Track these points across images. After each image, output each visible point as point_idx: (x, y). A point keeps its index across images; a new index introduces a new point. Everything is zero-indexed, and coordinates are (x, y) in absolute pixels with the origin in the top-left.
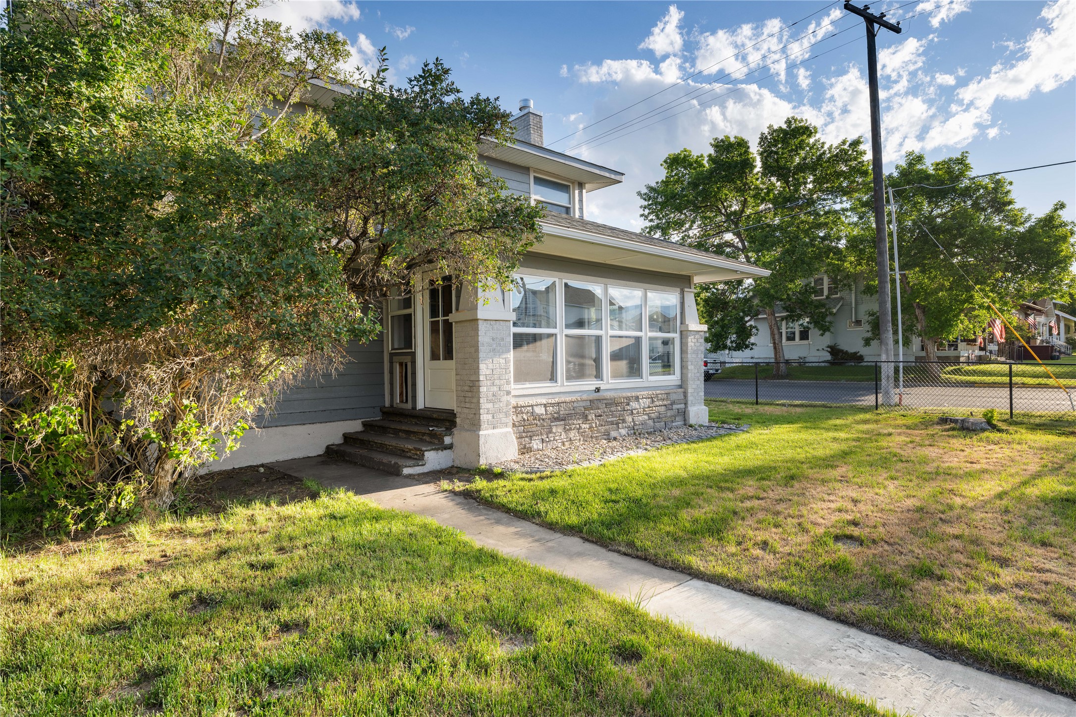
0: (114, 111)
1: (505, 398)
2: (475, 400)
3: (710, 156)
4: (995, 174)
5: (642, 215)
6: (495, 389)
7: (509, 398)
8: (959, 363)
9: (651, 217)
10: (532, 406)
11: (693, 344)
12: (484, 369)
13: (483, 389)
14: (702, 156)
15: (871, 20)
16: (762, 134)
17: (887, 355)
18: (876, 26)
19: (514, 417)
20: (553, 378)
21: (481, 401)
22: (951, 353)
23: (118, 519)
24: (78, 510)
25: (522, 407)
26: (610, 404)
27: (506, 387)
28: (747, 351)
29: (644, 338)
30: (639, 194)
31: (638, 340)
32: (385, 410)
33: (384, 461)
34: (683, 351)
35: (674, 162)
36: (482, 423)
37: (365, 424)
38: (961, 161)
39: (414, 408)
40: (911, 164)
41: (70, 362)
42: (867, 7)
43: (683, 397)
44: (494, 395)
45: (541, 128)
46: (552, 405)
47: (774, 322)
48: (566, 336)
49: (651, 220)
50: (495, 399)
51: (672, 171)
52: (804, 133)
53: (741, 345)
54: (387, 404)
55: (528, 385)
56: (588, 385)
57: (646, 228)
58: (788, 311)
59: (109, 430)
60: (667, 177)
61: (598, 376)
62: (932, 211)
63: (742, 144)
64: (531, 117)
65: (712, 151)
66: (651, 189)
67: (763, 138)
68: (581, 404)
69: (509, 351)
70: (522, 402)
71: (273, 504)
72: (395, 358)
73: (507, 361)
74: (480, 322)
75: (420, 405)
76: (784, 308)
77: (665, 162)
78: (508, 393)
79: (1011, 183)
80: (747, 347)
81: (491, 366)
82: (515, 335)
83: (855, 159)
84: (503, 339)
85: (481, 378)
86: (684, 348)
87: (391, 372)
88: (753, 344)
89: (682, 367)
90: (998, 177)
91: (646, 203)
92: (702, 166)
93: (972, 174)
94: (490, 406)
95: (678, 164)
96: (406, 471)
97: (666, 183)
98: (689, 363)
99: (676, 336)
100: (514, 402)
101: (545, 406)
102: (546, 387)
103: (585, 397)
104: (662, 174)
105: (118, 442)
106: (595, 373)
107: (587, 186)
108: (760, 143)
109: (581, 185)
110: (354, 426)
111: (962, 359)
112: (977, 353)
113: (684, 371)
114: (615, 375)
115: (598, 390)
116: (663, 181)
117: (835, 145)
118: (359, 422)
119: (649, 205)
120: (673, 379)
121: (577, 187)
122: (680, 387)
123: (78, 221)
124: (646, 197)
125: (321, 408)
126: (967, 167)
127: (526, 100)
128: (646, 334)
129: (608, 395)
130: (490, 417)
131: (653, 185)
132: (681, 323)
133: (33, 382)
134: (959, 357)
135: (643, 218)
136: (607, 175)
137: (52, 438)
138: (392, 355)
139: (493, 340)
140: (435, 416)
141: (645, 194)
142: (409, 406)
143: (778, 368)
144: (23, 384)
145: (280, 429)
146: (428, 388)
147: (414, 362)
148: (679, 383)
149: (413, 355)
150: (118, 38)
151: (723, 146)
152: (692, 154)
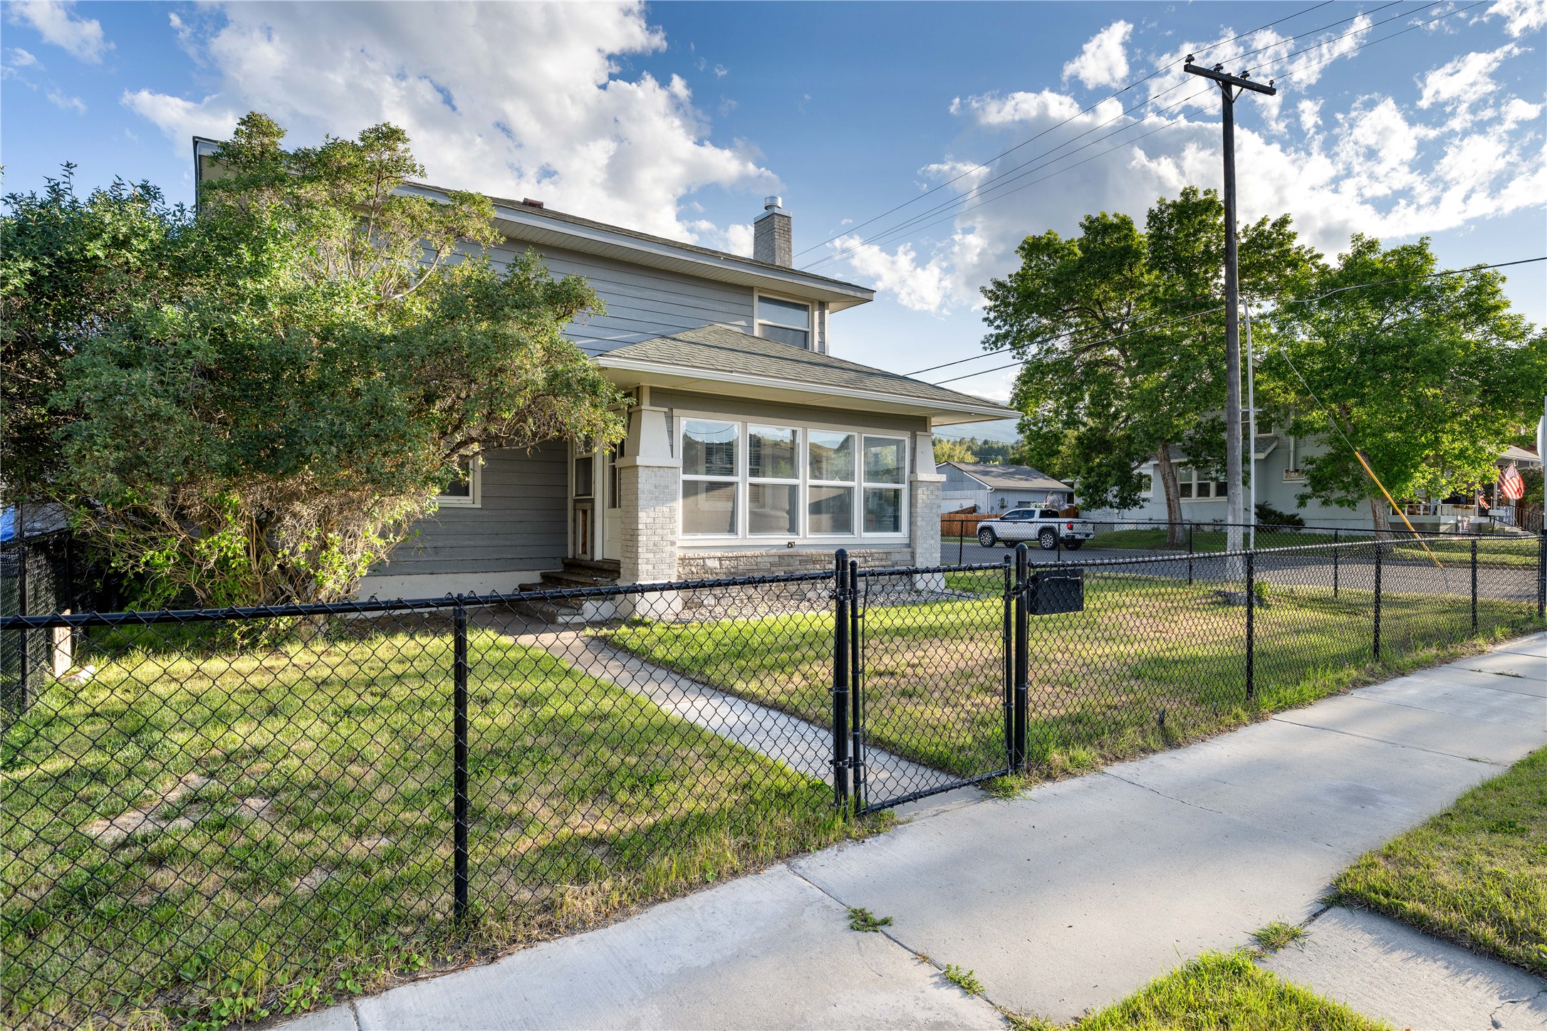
0: (271, 301)
1: (669, 549)
2: (634, 550)
3: (1080, 240)
4: (1480, 267)
5: (985, 319)
6: (656, 538)
7: (673, 549)
8: (1438, 534)
9: (998, 322)
10: (703, 559)
11: (924, 497)
12: (644, 517)
13: (642, 539)
14: (1072, 240)
15: (1226, 82)
16: (1151, 211)
17: (1234, 516)
18: (1235, 89)
19: (681, 570)
20: (732, 528)
21: (640, 550)
22: (1429, 519)
23: (278, 641)
24: (244, 628)
25: (689, 559)
26: (806, 561)
27: (671, 538)
28: (1135, 510)
29: (856, 489)
30: (983, 290)
31: (849, 490)
32: (566, 561)
33: (544, 609)
34: (912, 504)
35: (1033, 248)
36: (640, 573)
37: (543, 576)
38: (1420, 251)
39: (592, 559)
40: (1359, 253)
41: (235, 498)
42: (1219, 67)
43: (909, 558)
44: (655, 545)
45: (789, 231)
46: (730, 559)
47: (1167, 470)
48: (751, 484)
49: (998, 327)
50: (656, 548)
51: (1031, 260)
52: (1207, 210)
53: (1127, 502)
54: (570, 555)
55: (700, 536)
56: (779, 539)
57: (991, 335)
58: (1189, 454)
59: (269, 559)
60: (1023, 269)
61: (793, 528)
62: (1383, 319)
63: (1125, 224)
64: (777, 219)
65: (1081, 233)
66: (1000, 285)
67: (1153, 217)
68: (767, 559)
69: (674, 499)
70: (690, 554)
71: (417, 638)
72: (579, 505)
73: (672, 510)
74: (640, 469)
75: (598, 557)
76: (1183, 450)
77: (1022, 248)
78: (673, 543)
79: (1503, 279)
80: (1136, 503)
81: (652, 514)
82: (684, 482)
83: (1281, 244)
84: (667, 487)
85: (640, 527)
86: (913, 501)
87: (575, 521)
88: (1144, 500)
89: (911, 524)
90: (1483, 271)
91: (992, 303)
92: (1072, 253)
93: (1438, 268)
94: (651, 556)
95: (1039, 250)
96: (560, 620)
97: (1021, 277)
98: (919, 519)
99: (904, 488)
100: (680, 553)
101: (720, 559)
102: (723, 539)
103: (773, 551)
104: (1017, 265)
105: (275, 568)
106: (788, 526)
107: (831, 305)
108: (1148, 224)
109: (822, 305)
110: (533, 577)
111: (1442, 529)
112: (1474, 519)
113: (913, 528)
114: (816, 528)
115: (790, 545)
116: (1017, 274)
117: (1252, 225)
118: (539, 572)
119: (995, 306)
120: (900, 537)
121: (817, 307)
122: (909, 546)
123: (243, 390)
124: (993, 296)
125: (495, 556)
126: (1427, 259)
127: (774, 198)
128: (860, 484)
129: (804, 551)
130: (650, 567)
131: (1004, 278)
132: (912, 472)
133: (209, 516)
134: (1438, 525)
135: (986, 324)
136: (851, 293)
137: (223, 563)
138: (576, 501)
139: (656, 487)
140: (606, 567)
141: (991, 291)
142: (588, 557)
143: (1173, 533)
144: (201, 517)
145: (450, 576)
146: (606, 538)
147: (593, 510)
148: (907, 541)
149: (592, 501)
150: (275, 238)
151: (1097, 228)
152: (1059, 237)
